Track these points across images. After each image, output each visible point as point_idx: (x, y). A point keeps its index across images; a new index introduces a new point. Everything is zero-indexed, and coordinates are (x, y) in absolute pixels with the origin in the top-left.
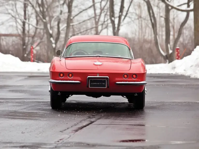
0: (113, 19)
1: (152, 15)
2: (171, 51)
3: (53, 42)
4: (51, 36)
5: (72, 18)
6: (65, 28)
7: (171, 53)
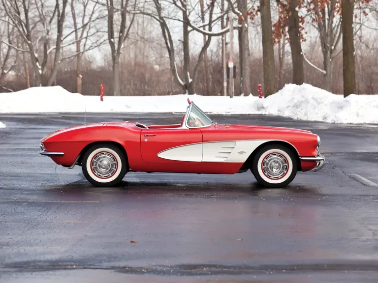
0: (112, 40)
1: (167, 37)
2: (190, 80)
3: (40, 67)
4: (37, 60)
5: (62, 39)
6: (55, 51)
7: (191, 82)
